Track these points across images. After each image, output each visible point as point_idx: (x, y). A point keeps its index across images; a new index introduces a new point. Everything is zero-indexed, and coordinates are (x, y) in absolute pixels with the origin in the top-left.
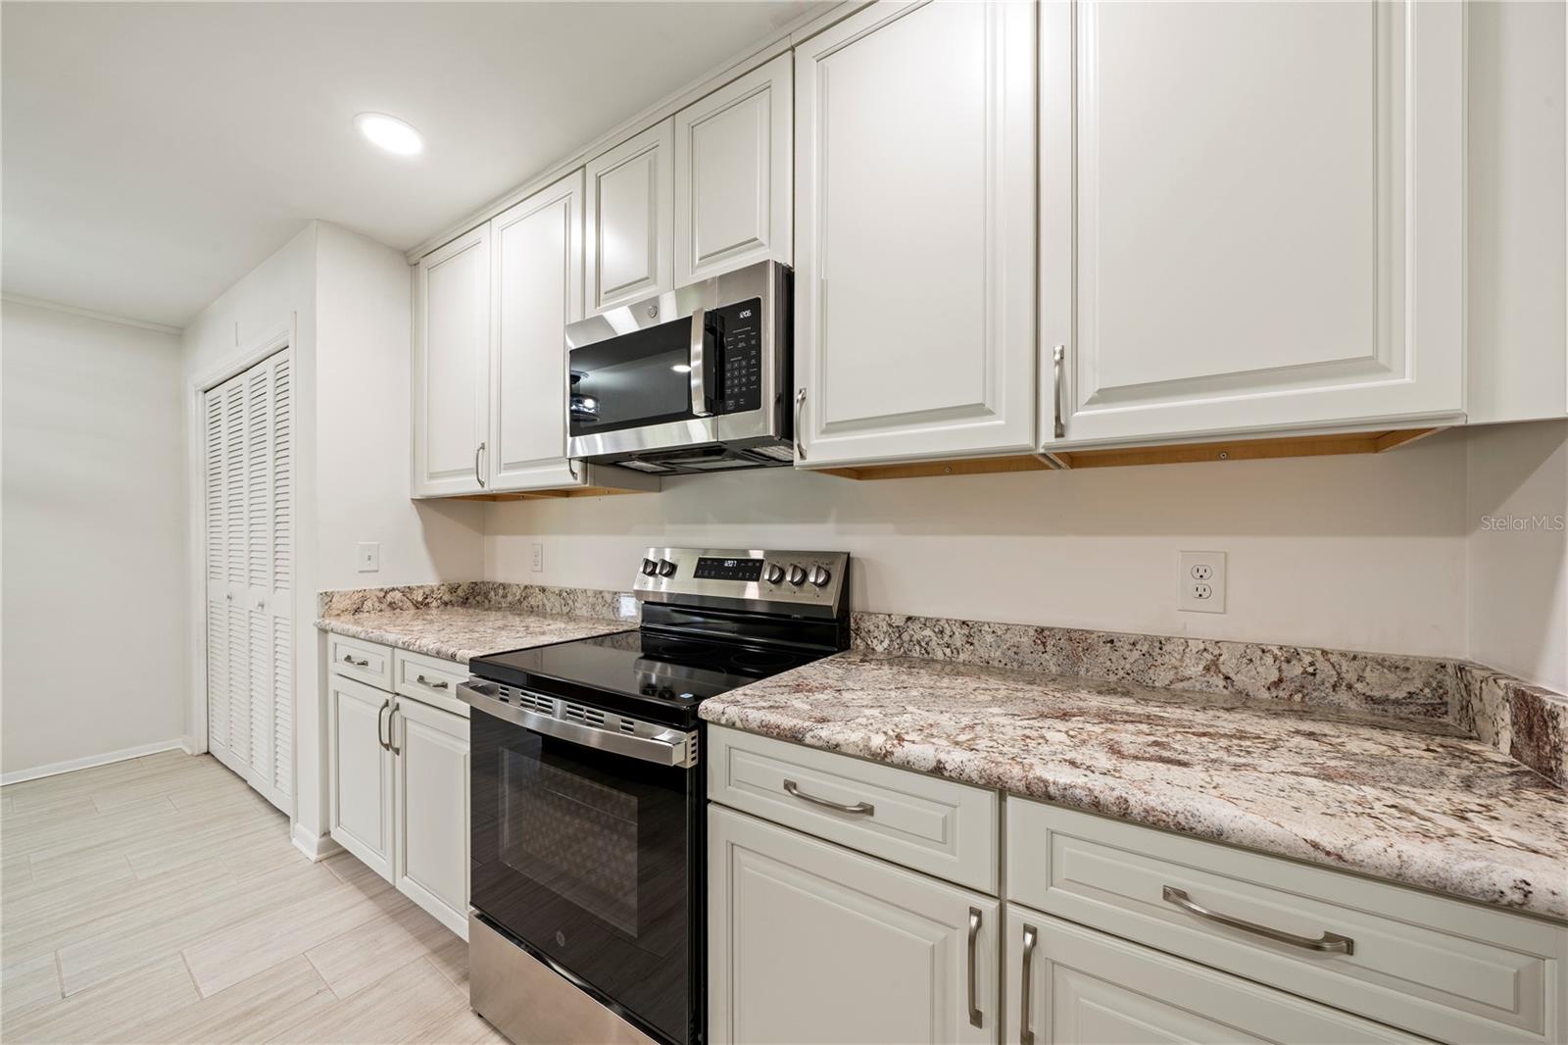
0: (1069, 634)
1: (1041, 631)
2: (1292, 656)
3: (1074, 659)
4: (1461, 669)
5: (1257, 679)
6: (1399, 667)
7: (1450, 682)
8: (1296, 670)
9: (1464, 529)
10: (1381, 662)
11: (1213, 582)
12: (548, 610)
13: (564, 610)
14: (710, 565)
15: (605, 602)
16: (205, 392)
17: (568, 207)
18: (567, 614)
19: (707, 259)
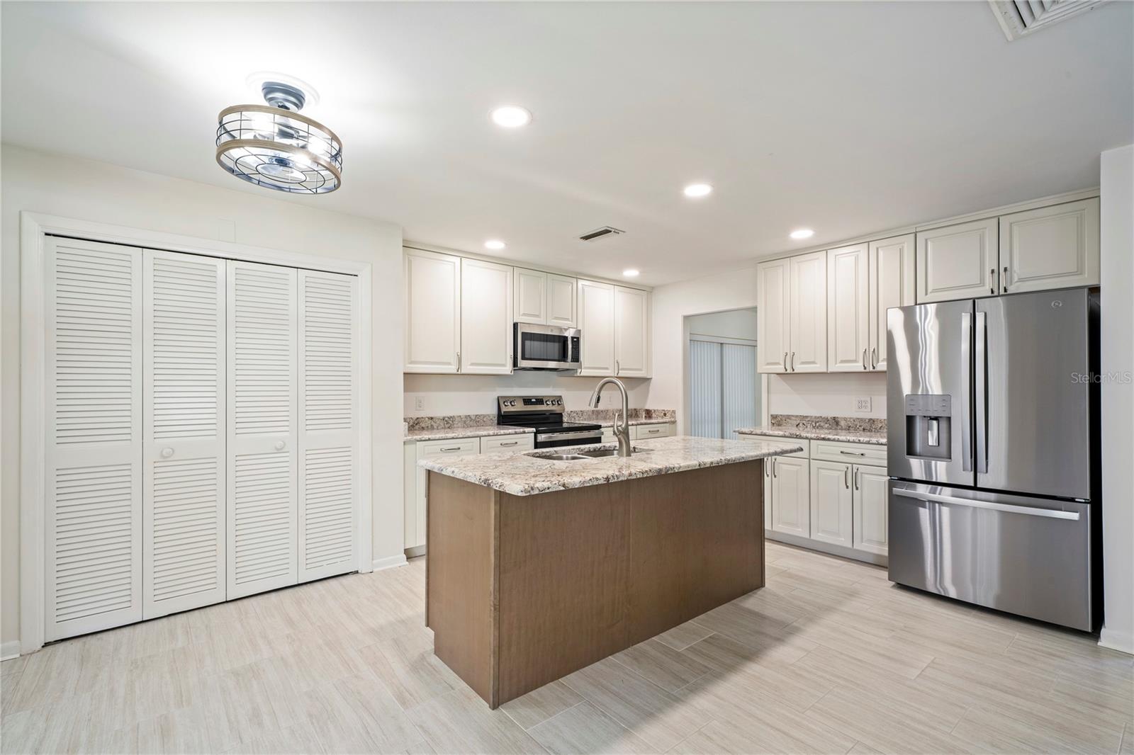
0: (597, 411)
12: (435, 427)
13: (447, 426)
14: (527, 401)
15: (471, 420)
16: (47, 234)
17: (506, 277)
18: (449, 428)
19: (556, 318)
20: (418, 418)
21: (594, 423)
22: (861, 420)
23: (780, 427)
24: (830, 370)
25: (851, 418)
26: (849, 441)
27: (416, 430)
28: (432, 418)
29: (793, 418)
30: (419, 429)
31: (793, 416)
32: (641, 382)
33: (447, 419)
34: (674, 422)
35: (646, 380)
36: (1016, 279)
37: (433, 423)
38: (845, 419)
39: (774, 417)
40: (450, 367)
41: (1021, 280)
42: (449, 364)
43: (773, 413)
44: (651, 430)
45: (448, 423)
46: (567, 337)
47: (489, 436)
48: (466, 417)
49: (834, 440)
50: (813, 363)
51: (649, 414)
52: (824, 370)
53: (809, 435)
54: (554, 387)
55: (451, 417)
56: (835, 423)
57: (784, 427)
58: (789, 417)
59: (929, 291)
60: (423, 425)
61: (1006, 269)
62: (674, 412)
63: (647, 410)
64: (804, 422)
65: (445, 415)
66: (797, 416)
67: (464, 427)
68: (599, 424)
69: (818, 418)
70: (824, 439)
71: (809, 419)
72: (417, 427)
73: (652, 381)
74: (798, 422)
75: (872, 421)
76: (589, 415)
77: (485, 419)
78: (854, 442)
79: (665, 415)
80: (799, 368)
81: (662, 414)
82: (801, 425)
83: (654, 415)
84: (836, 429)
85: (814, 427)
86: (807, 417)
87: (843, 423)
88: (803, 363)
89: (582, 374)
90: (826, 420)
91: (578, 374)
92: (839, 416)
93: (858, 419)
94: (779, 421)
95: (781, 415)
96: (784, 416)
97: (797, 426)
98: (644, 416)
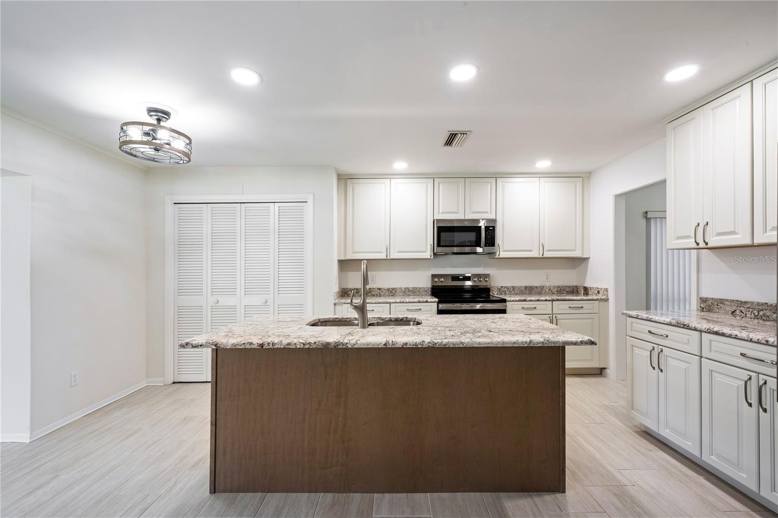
0: (530, 287)
1: (526, 287)
2: (559, 287)
3: (531, 291)
4: (576, 286)
5: (555, 291)
6: (569, 287)
7: (575, 288)
8: (559, 289)
9: (575, 268)
10: (568, 287)
11: (549, 277)
12: (382, 295)
13: (391, 294)
14: (455, 278)
15: (409, 291)
16: (175, 203)
17: (427, 186)
18: (392, 296)
19: (474, 213)
20: (370, 289)
21: (503, 297)
23: (711, 313)
24: (757, 241)
26: (751, 341)
27: (368, 296)
28: (380, 289)
29: (726, 303)
30: (371, 296)
31: (727, 300)
32: (578, 262)
33: (391, 290)
34: (607, 300)
35: (584, 261)
37: (380, 292)
39: (703, 300)
40: (381, 254)
42: (381, 252)
43: (704, 295)
44: (572, 306)
45: (392, 292)
46: (480, 227)
47: (396, 303)
48: (405, 288)
49: (730, 336)
51: (586, 291)
52: (748, 241)
54: (484, 267)
55: (394, 288)
57: (716, 314)
58: (722, 301)
60: (374, 293)
62: (606, 290)
63: (585, 288)
64: (742, 309)
65: (389, 287)
66: (734, 301)
67: (404, 296)
68: (505, 298)
69: (762, 304)
70: (717, 333)
71: (748, 306)
72: (370, 294)
73: (590, 260)
74: (734, 308)
76: (521, 290)
77: (420, 291)
78: (758, 342)
79: (599, 292)
80: (714, 241)
81: (597, 292)
82: (738, 312)
83: (590, 292)
86: (746, 303)
88: (719, 234)
89: (500, 256)
91: (497, 256)
94: (710, 306)
95: (712, 299)
96: (716, 300)
97: (733, 313)
98: (582, 293)
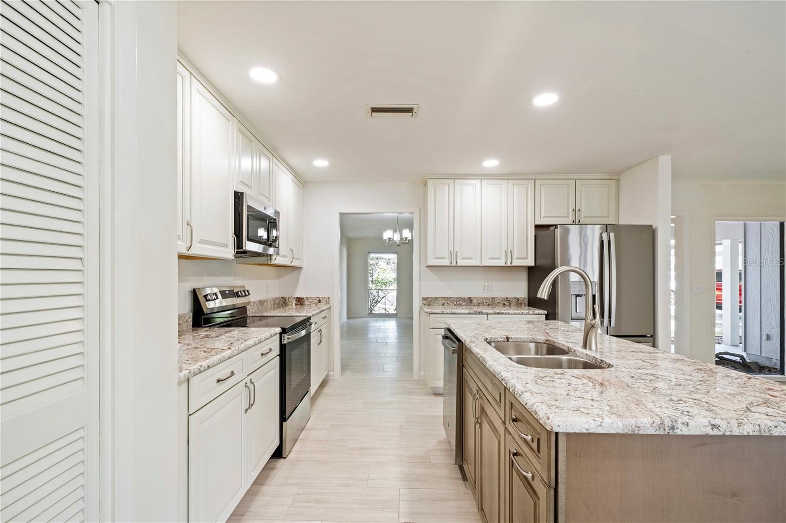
22: (487, 298)
23: (430, 307)
24: (483, 264)
25: (480, 298)
29: (439, 299)
31: (440, 298)
34: (330, 309)
36: (583, 216)
38: (476, 298)
39: (425, 299)
41: (585, 217)
43: (424, 296)
50: (471, 259)
51: (300, 301)
52: (479, 264)
53: (488, 311)
56: (470, 301)
57: (433, 307)
58: (437, 298)
59: (542, 217)
61: (579, 210)
62: (330, 298)
63: (297, 298)
64: (448, 302)
66: (443, 298)
69: (458, 298)
70: (499, 313)
71: (452, 299)
73: (303, 270)
74: (444, 302)
75: (493, 299)
79: (320, 301)
80: (461, 262)
81: (317, 301)
82: (446, 304)
83: (306, 302)
84: (470, 306)
85: (455, 305)
86: (450, 298)
87: (475, 301)
88: (463, 259)
89: (275, 262)
90: (464, 299)
91: (272, 262)
92: (472, 297)
93: (485, 298)
94: (429, 302)
95: (431, 298)
96: (433, 298)
97: (443, 305)
98: (294, 304)
